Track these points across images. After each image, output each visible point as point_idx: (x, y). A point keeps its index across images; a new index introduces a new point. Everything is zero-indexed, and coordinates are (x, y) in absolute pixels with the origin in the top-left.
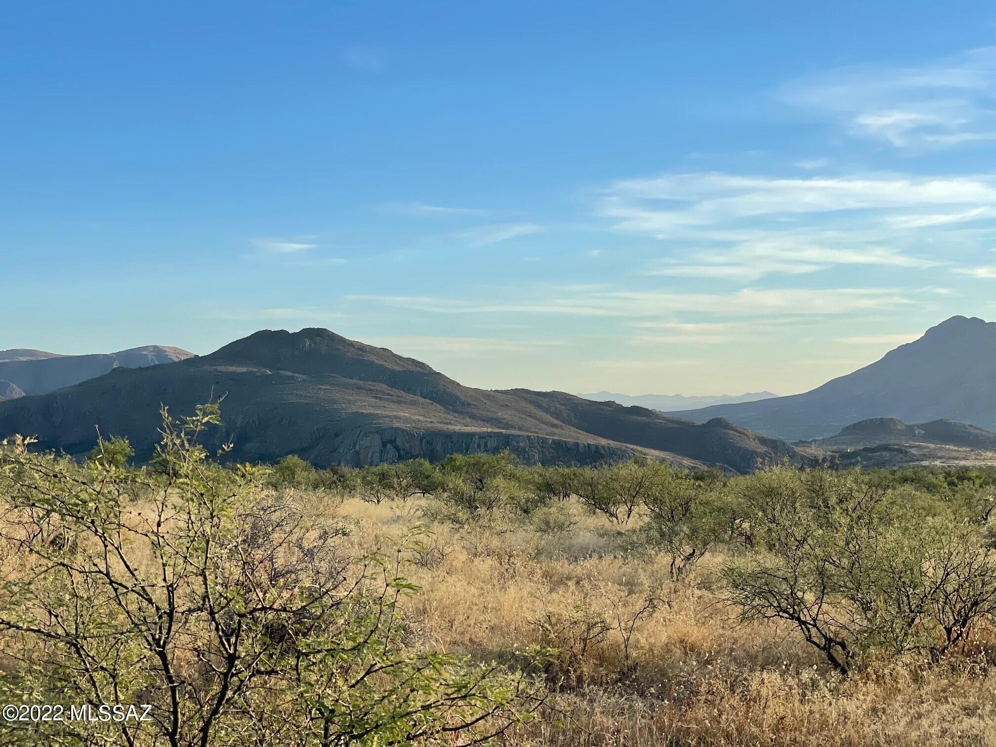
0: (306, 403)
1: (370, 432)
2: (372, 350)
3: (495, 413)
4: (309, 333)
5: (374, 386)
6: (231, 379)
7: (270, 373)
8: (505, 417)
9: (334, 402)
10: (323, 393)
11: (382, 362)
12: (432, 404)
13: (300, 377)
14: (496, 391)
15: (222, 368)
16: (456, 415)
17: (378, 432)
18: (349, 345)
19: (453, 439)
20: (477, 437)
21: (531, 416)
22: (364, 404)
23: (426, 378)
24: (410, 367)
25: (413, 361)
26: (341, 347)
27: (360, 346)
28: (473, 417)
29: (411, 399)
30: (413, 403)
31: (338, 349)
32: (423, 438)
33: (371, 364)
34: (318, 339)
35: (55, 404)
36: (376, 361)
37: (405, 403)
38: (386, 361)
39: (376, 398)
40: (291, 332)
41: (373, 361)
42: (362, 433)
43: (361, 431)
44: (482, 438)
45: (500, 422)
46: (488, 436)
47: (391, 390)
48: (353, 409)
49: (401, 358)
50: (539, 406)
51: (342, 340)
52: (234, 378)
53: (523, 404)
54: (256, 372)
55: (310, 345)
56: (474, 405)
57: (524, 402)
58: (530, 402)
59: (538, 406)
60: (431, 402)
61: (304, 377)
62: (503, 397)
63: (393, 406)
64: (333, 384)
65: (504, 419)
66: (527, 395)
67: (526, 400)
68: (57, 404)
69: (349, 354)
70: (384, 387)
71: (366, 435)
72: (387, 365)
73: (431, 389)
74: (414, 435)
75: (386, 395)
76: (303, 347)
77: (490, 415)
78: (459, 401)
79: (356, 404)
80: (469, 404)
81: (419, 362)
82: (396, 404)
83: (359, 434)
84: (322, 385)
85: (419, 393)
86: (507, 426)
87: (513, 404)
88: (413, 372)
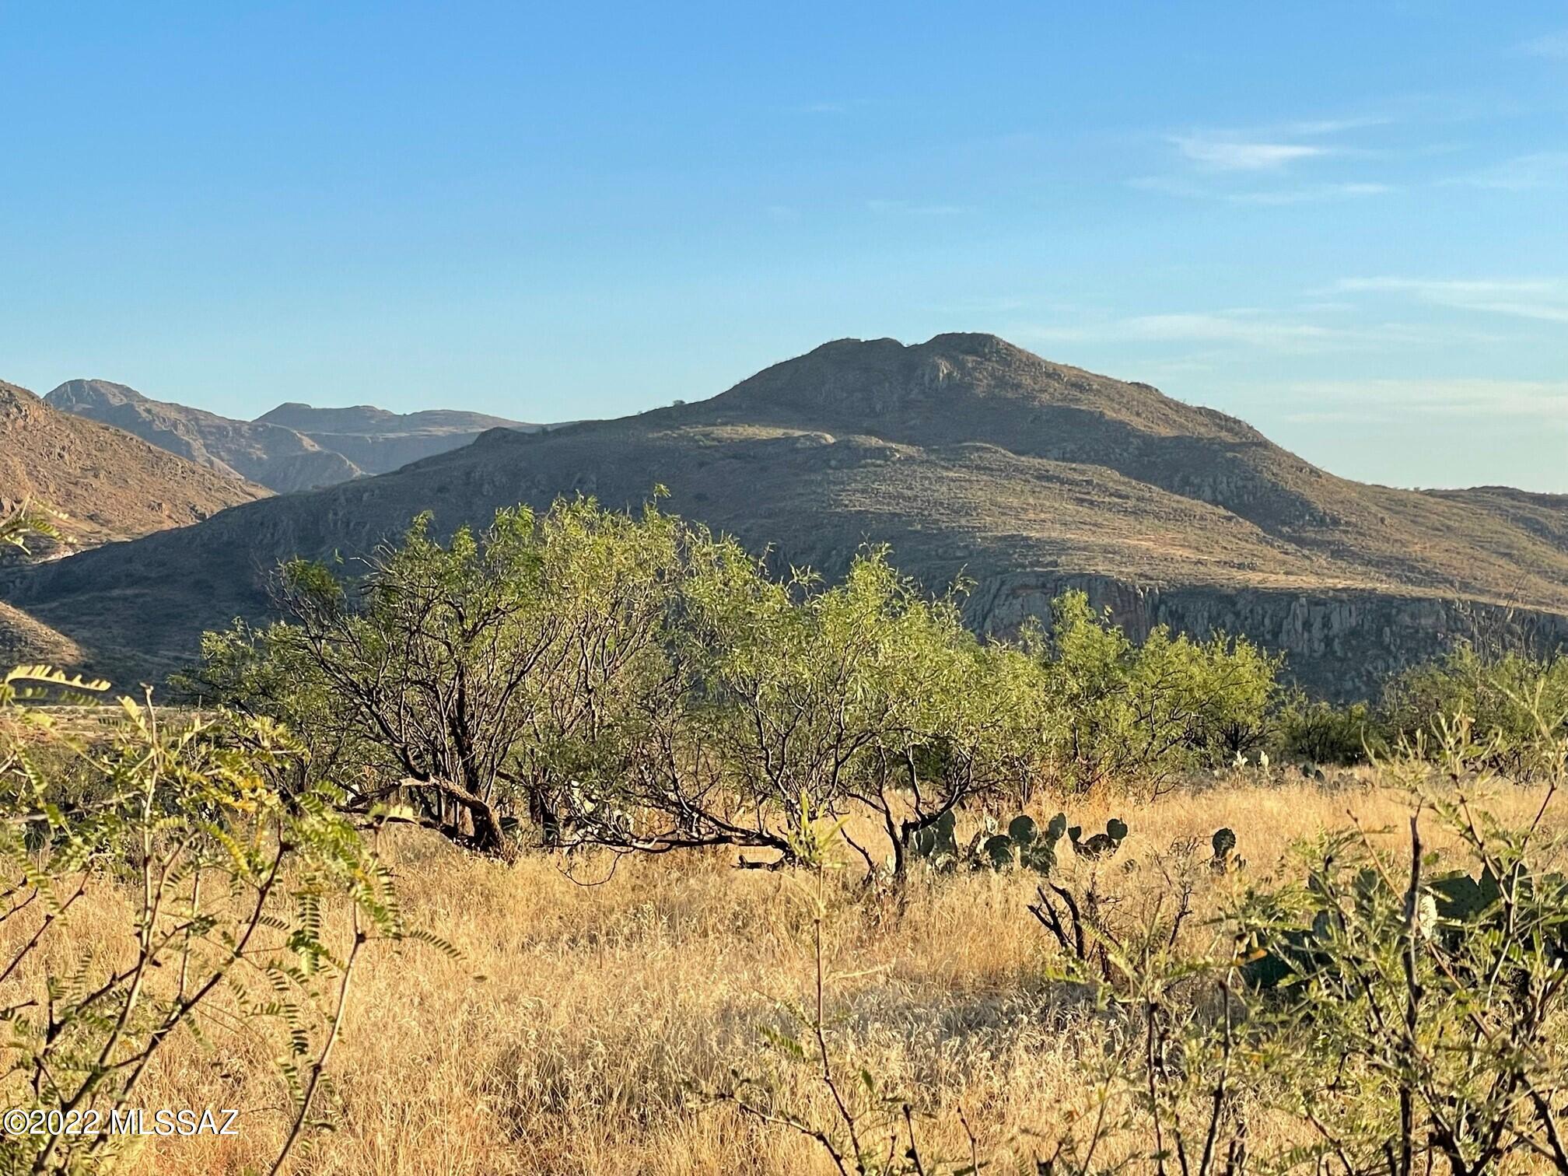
0: (895, 515)
1: (1025, 586)
2: (1109, 387)
3: (1403, 545)
4: (950, 345)
5: (1083, 473)
6: (735, 457)
7: (830, 439)
8: (1427, 554)
9: (966, 510)
10: (944, 489)
11: (1124, 416)
12: (1229, 519)
13: (903, 450)
14: (1431, 493)
15: (726, 432)
16: (1291, 547)
17: (1044, 586)
18: (1049, 375)
19: (1239, 607)
20: (1303, 600)
21: (1509, 556)
22: (1043, 516)
23: (1229, 455)
24: (1203, 430)
25: (1213, 414)
26: (1027, 381)
27: (1077, 376)
28: (1339, 553)
29: (1175, 505)
30: (1179, 516)
31: (1019, 386)
32: (1161, 601)
33: (1097, 420)
34: (970, 360)
35: (330, 516)
36: (1110, 414)
37: (1157, 516)
38: (1138, 414)
39: (1080, 501)
40: (906, 343)
41: (1102, 414)
42: (1005, 590)
43: (1003, 583)
44: (1317, 604)
45: (1412, 569)
46: (1335, 599)
47: (1124, 483)
48: (1010, 527)
49: (1179, 407)
50: (1539, 530)
51: (1032, 363)
52: (745, 451)
53: (1494, 523)
54: (798, 438)
55: (949, 375)
56: (1348, 523)
57: (1498, 518)
58: (1516, 519)
59: (1535, 531)
60: (1230, 514)
61: (911, 451)
62: (1442, 506)
63: (1121, 522)
64: (978, 468)
65: (1424, 560)
66: (1506, 502)
67: (1503, 512)
68: (336, 514)
69: (1045, 397)
70: (1111, 477)
71: (1013, 594)
72: (1138, 423)
73: (1240, 483)
74: (1137, 595)
75: (1111, 495)
76: (932, 381)
77: (1388, 549)
78: (1311, 515)
79: (1022, 516)
80: (1336, 522)
81: (1227, 419)
82: (1131, 519)
83: (999, 590)
84: (947, 469)
85: (1208, 492)
86: (1432, 578)
87: (1466, 523)
88: (1199, 440)
